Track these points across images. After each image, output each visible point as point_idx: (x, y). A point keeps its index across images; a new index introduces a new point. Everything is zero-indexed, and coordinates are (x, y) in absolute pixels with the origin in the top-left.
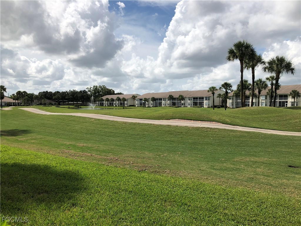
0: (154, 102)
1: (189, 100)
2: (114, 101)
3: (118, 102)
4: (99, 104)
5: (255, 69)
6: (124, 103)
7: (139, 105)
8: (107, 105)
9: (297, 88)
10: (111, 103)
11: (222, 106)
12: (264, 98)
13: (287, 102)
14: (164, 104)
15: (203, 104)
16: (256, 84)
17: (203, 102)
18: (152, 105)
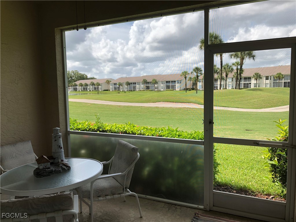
0: (129, 86)
1: (162, 83)
2: (88, 86)
3: (92, 87)
4: (73, 89)
5: (223, 56)
6: (98, 88)
7: (114, 90)
8: (81, 90)
9: (259, 70)
10: (85, 88)
11: (193, 89)
12: (231, 81)
13: (250, 84)
14: (138, 88)
15: (175, 88)
16: (224, 69)
17: (175, 86)
18: (126, 89)
